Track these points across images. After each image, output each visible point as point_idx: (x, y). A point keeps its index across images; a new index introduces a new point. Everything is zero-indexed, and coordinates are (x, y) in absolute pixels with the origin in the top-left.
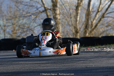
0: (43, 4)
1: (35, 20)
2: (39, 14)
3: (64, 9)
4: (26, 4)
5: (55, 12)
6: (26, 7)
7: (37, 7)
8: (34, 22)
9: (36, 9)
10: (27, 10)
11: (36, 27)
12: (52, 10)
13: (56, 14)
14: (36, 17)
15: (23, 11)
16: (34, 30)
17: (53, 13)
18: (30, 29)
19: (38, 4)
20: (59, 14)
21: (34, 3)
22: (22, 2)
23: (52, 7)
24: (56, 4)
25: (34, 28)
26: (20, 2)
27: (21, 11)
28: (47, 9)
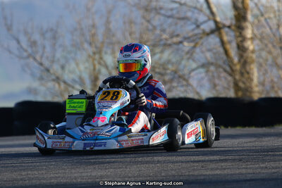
0: (212, 13)
1: (192, 54)
2: (201, 38)
3: (263, 26)
4: (169, 13)
5: (240, 33)
6: (170, 20)
7: (197, 20)
8: (188, 59)
9: (194, 26)
10: (173, 28)
11: (193, 70)
12: (233, 27)
13: (244, 39)
14: (194, 47)
15: (163, 31)
16: (189, 77)
17: (236, 37)
18: (180, 77)
19: (199, 14)
20: (252, 39)
21: (189, 10)
22: (161, 8)
23: (234, 22)
24: (243, 14)
25: (190, 73)
26: (156, 9)
27: (158, 32)
28: (220, 25)
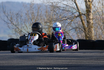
0: (78, 9)
1: (70, 24)
2: (74, 18)
3: (96, 14)
4: (63, 9)
5: (88, 17)
7: (72, 12)
9: (71, 14)
12: (86, 15)
13: (90, 19)
14: (71, 21)
15: (60, 15)
16: (69, 33)
18: (66, 32)
19: (73, 9)
20: (92, 19)
21: (70, 8)
22: (59, 7)
23: (86, 13)
24: (89, 10)
25: (69, 31)
28: (81, 14)
